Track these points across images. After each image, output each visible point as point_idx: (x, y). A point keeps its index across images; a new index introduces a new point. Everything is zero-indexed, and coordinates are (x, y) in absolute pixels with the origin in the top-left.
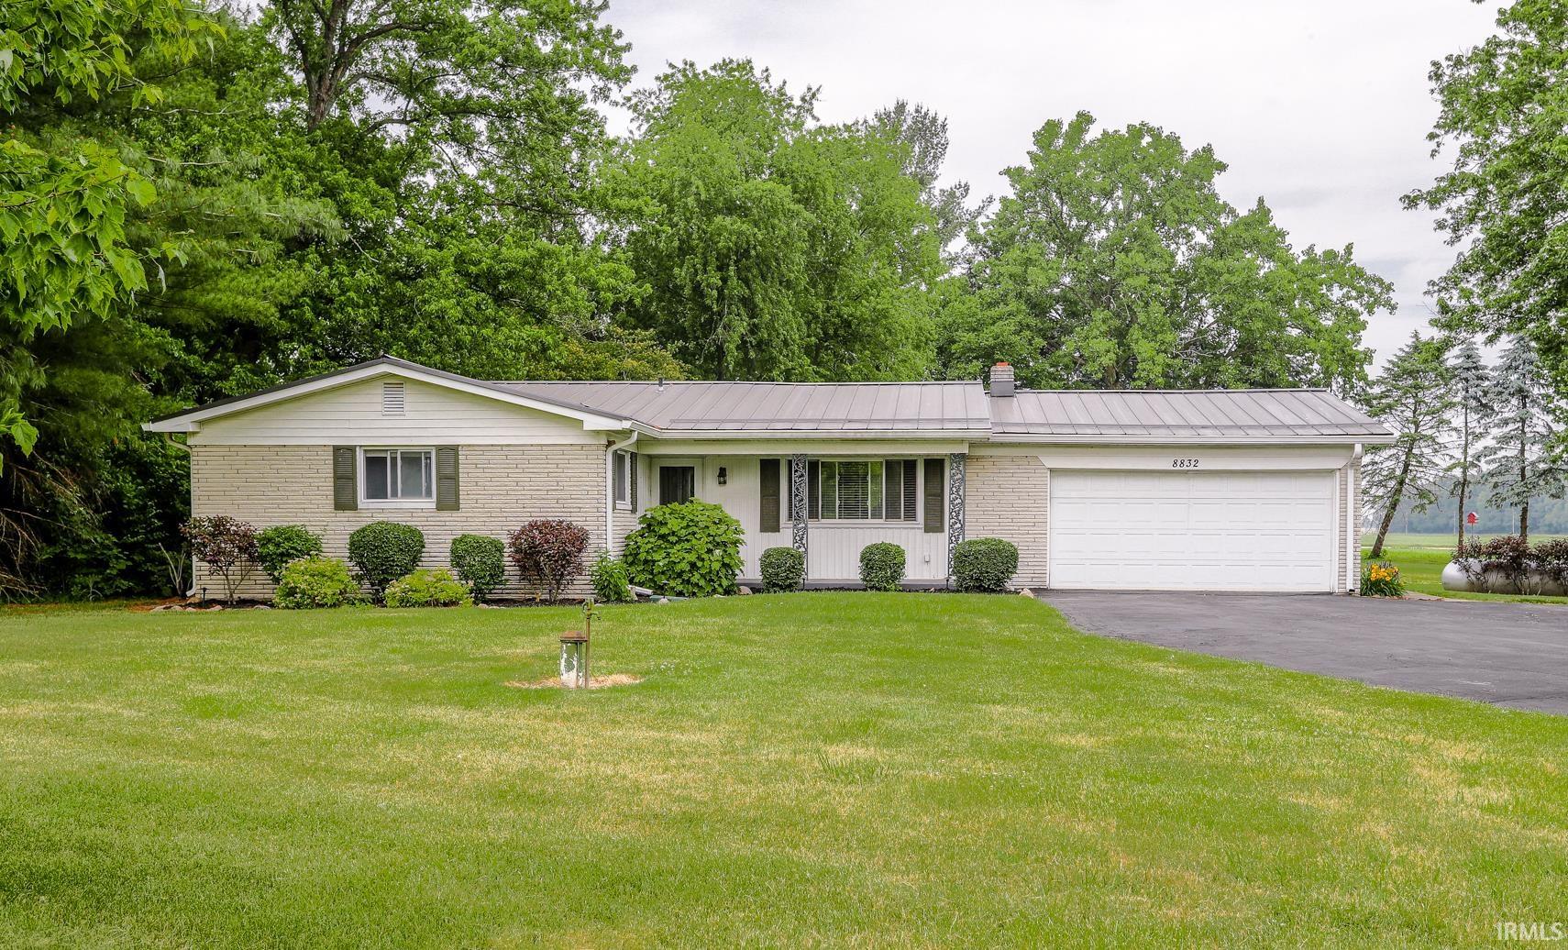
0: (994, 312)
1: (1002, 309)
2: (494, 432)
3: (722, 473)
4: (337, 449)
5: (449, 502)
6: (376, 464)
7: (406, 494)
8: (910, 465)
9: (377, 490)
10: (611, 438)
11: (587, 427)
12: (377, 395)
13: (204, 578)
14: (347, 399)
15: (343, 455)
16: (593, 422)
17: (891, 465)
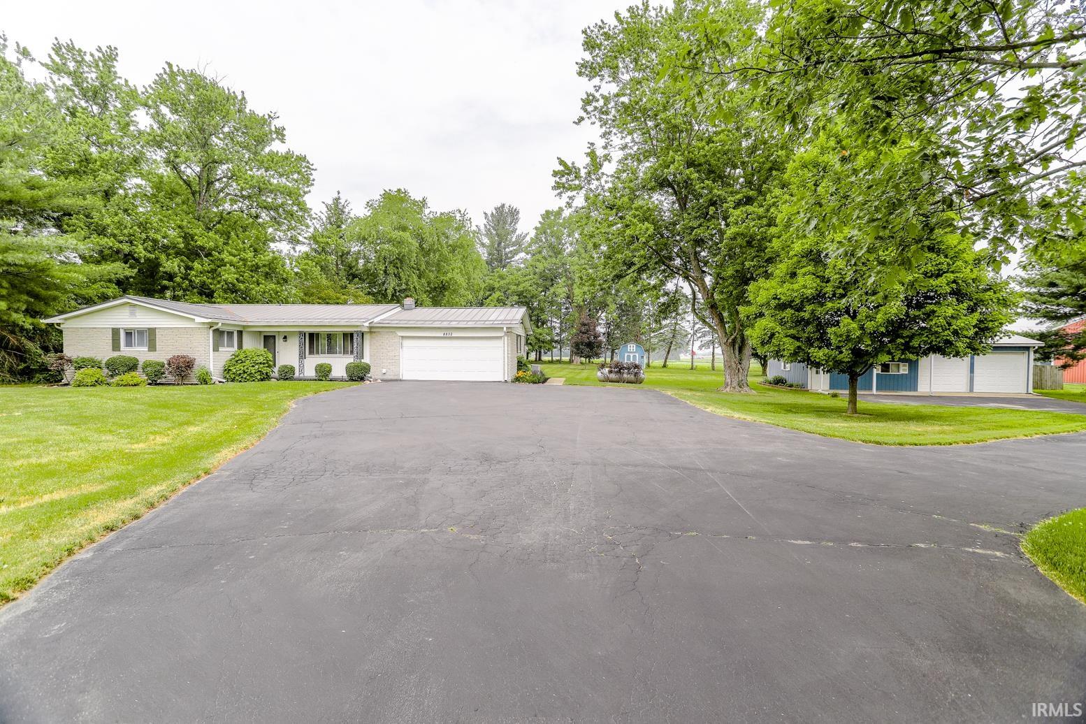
0: (525, 279)
1: (527, 278)
2: (168, 323)
3: (285, 337)
4: (113, 329)
5: (152, 348)
6: (129, 334)
7: (139, 345)
8: (352, 335)
9: (129, 344)
10: (211, 325)
11: (196, 321)
12: (127, 310)
13: (69, 373)
14: (117, 311)
15: (116, 332)
16: (198, 320)
17: (345, 335)
